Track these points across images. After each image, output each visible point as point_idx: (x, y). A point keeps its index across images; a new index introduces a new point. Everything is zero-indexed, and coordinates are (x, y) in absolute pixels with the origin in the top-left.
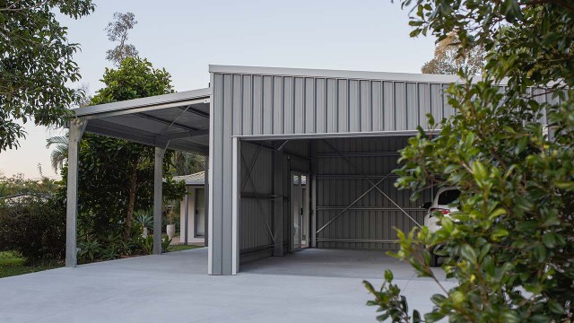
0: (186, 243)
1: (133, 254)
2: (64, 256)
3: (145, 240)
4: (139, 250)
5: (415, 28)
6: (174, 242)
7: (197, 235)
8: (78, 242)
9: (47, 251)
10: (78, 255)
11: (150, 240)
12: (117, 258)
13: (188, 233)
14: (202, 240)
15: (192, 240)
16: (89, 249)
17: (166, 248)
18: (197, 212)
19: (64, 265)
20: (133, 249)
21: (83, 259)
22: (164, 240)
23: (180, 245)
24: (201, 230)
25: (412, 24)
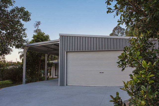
0: (53, 77)
1: (40, 81)
2: (22, 81)
3: (43, 77)
4: (41, 79)
5: (119, 23)
6: (50, 77)
7: (55, 76)
8: (26, 78)
9: (18, 80)
10: (26, 81)
11: (44, 77)
12: (36, 82)
13: (53, 75)
14: (57, 77)
15: (54, 77)
16: (29, 80)
17: (48, 79)
18: (55, 70)
19: (22, 84)
20: (40, 79)
21: (27, 82)
22: (47, 77)
23: (51, 78)
24: (57, 74)
25: (118, 22)
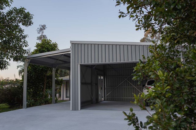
0: (63, 100)
1: (45, 104)
2: (22, 105)
3: (49, 99)
4: (47, 102)
5: (137, 27)
6: (59, 99)
7: (67, 97)
8: (27, 100)
9: (17, 103)
10: (27, 105)
11: (51, 99)
12: (40, 105)
13: (64, 96)
14: (68, 99)
15: (65, 99)
16: (31, 102)
17: (56, 102)
18: (66, 89)
19: (22, 108)
20: (45, 102)
21: (29, 106)
22: (56, 99)
23: (61, 100)
24: (68, 95)
25: (136, 26)
